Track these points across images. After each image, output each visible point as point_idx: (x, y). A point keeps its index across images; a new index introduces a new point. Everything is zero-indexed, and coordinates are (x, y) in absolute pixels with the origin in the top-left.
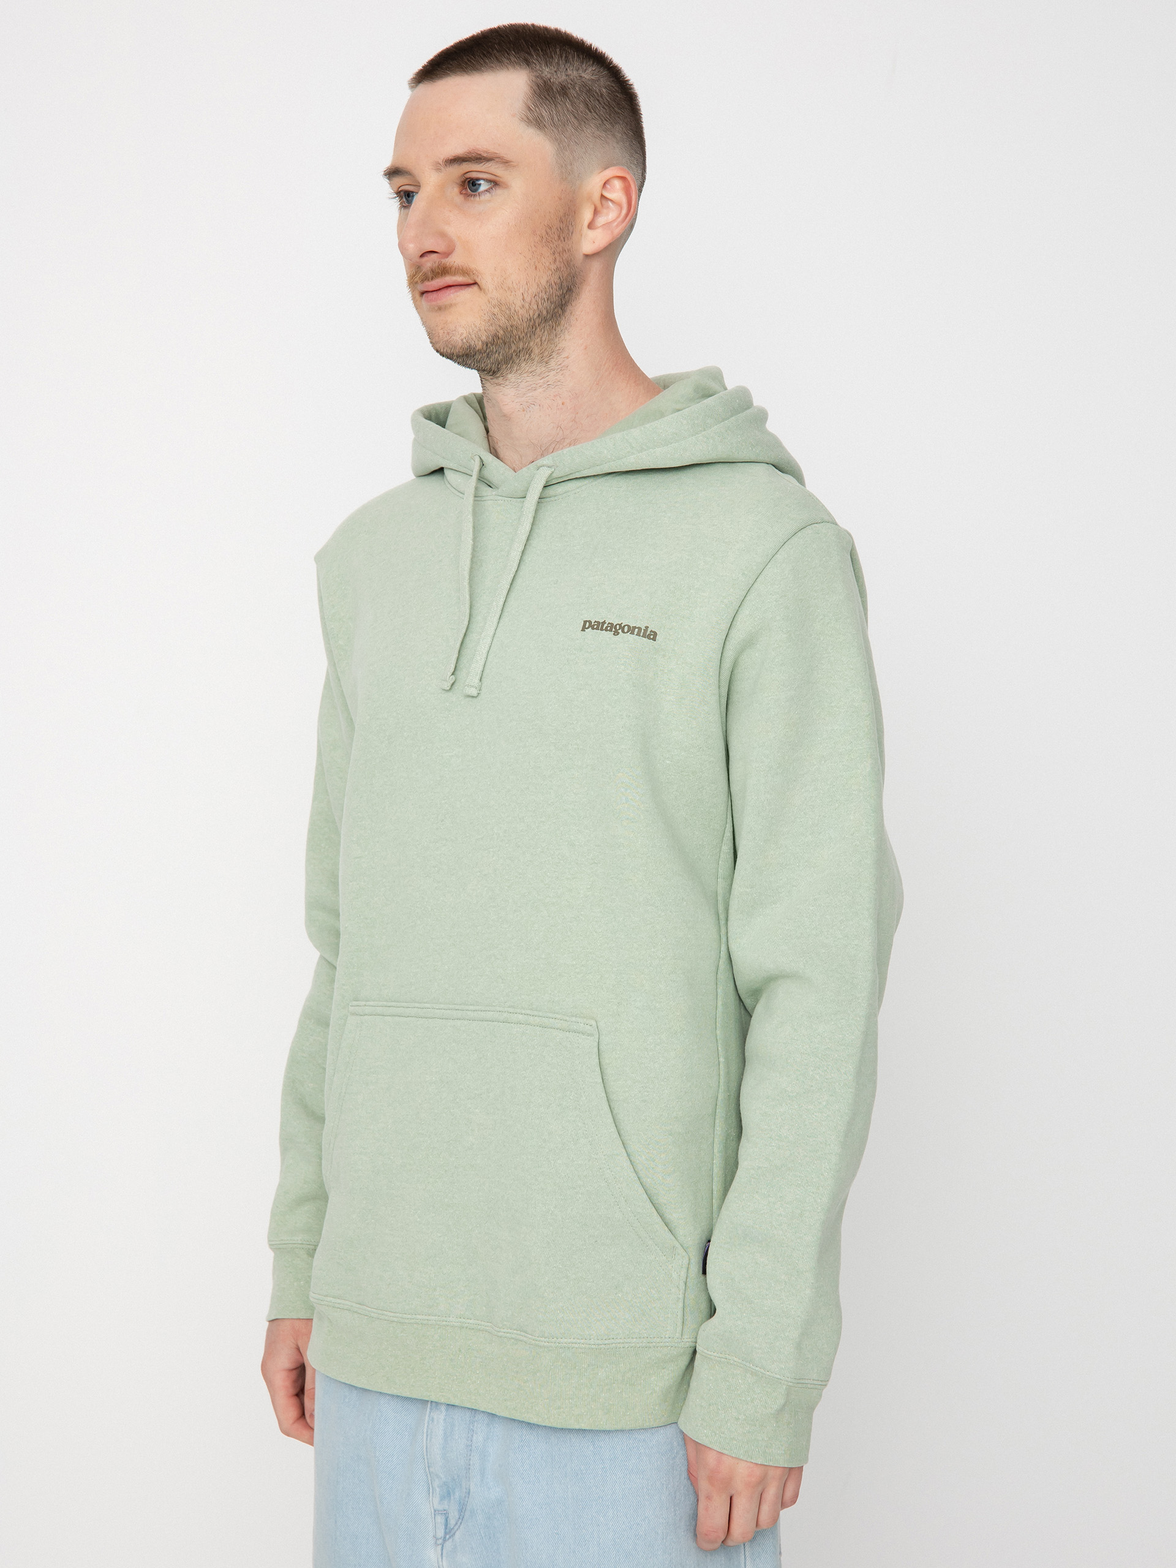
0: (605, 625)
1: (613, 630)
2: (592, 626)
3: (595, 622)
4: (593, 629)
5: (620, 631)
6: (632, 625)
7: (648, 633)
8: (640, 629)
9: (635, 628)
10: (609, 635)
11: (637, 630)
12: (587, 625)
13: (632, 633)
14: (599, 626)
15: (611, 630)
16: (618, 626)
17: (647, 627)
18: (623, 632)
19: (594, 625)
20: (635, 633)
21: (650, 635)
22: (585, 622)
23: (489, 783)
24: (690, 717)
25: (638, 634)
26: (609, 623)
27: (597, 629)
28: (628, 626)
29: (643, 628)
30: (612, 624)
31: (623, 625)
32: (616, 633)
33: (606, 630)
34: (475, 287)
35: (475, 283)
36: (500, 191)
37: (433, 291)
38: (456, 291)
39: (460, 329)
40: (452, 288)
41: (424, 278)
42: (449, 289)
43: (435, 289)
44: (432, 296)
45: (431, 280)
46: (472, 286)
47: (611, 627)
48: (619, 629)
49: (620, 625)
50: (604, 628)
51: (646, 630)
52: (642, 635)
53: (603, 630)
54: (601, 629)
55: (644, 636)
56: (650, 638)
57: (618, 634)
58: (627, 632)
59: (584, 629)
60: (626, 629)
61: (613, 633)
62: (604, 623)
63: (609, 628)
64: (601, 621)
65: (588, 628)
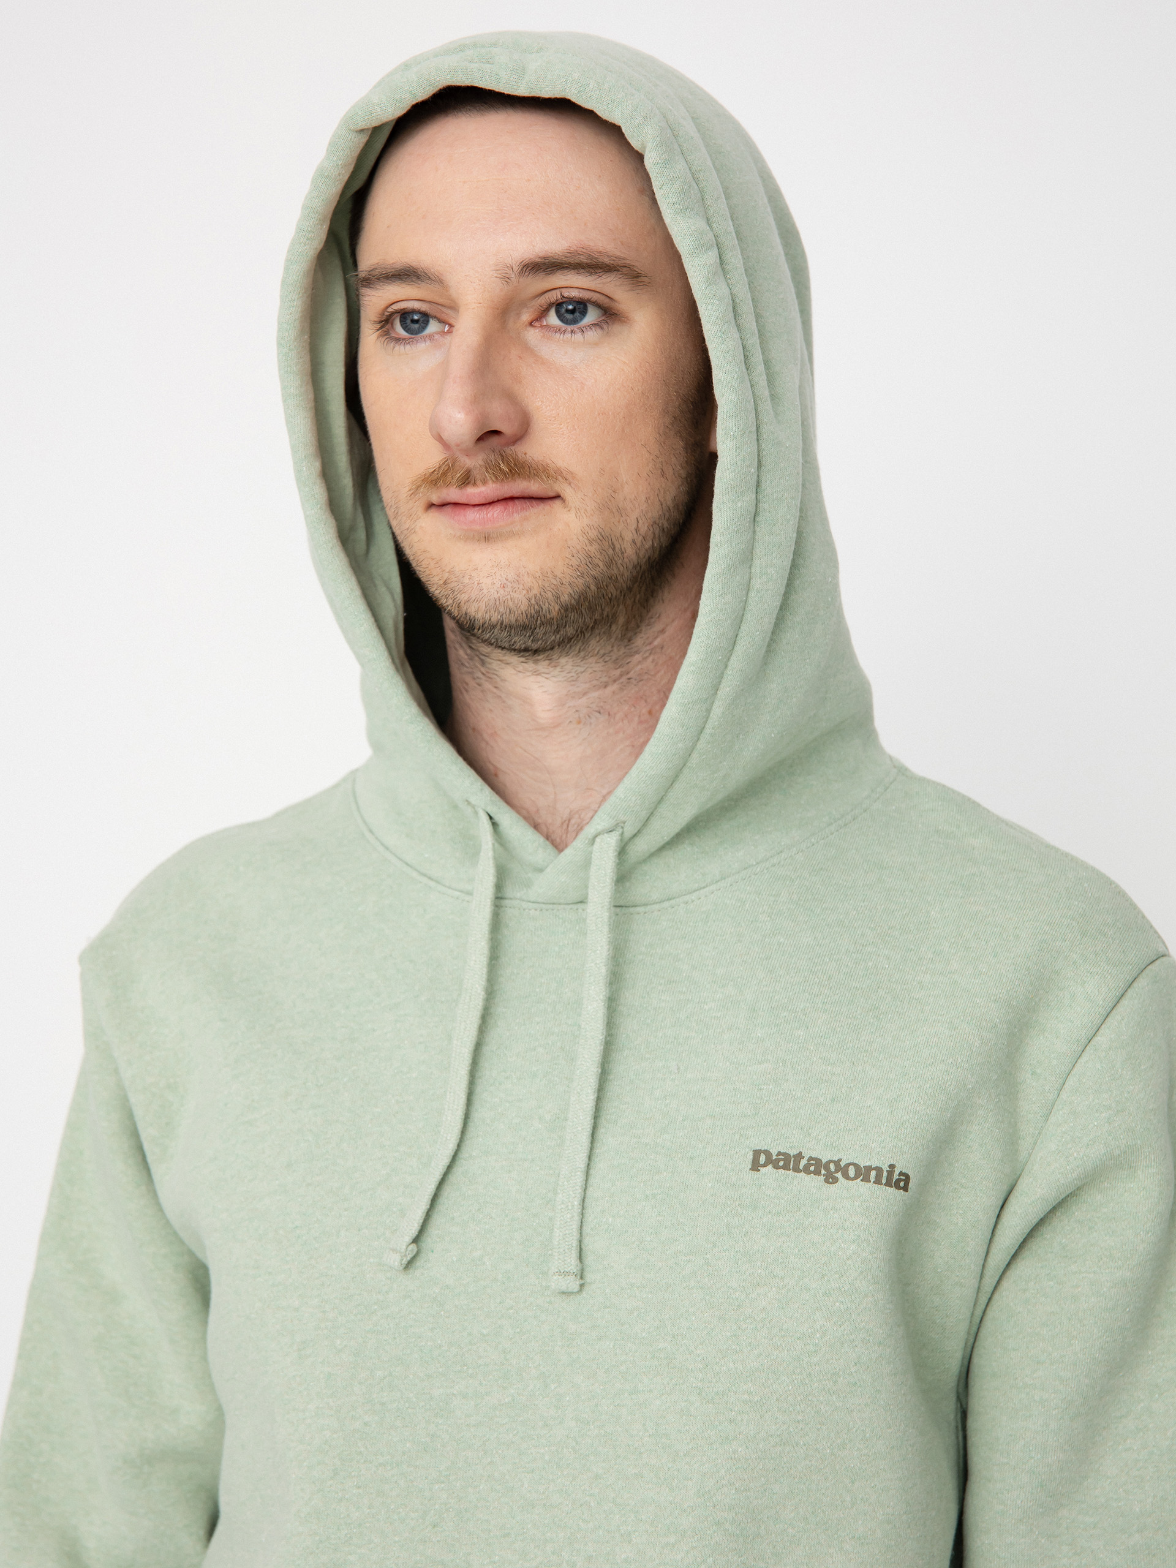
0: (803, 1162)
1: (823, 1172)
2: (770, 1161)
3: (779, 1153)
4: (777, 1167)
5: (839, 1175)
6: (863, 1163)
7: (896, 1177)
8: (879, 1170)
9: (869, 1169)
10: (813, 1183)
11: (873, 1173)
12: (760, 1160)
13: (866, 1179)
14: (788, 1162)
15: (817, 1172)
16: (832, 1167)
17: (892, 1166)
18: (846, 1176)
19: (779, 1160)
20: (871, 1180)
21: (899, 1181)
22: (757, 1153)
23: (547, 1458)
25: (878, 1181)
26: (811, 1159)
27: (786, 1167)
28: (856, 1165)
29: (886, 1168)
30: (818, 1161)
31: (842, 1164)
32: (830, 1179)
33: (806, 1170)
34: (557, 504)
35: (557, 497)
36: (616, 328)
37: (474, 506)
38: (523, 509)
39: (528, 581)
40: (517, 502)
41: (467, 480)
42: (511, 503)
43: (483, 501)
44: (472, 515)
45: (475, 484)
46: (550, 502)
47: (816, 1167)
48: (837, 1171)
49: (837, 1163)
50: (801, 1167)
51: (891, 1173)
52: (884, 1181)
53: (799, 1171)
54: (797, 1170)
55: (888, 1184)
56: (898, 1187)
57: (835, 1180)
58: (855, 1178)
59: (755, 1166)
60: (852, 1172)
61: (822, 1178)
62: (799, 1156)
63: (812, 1168)
64: (793, 1152)
65: (764, 1165)
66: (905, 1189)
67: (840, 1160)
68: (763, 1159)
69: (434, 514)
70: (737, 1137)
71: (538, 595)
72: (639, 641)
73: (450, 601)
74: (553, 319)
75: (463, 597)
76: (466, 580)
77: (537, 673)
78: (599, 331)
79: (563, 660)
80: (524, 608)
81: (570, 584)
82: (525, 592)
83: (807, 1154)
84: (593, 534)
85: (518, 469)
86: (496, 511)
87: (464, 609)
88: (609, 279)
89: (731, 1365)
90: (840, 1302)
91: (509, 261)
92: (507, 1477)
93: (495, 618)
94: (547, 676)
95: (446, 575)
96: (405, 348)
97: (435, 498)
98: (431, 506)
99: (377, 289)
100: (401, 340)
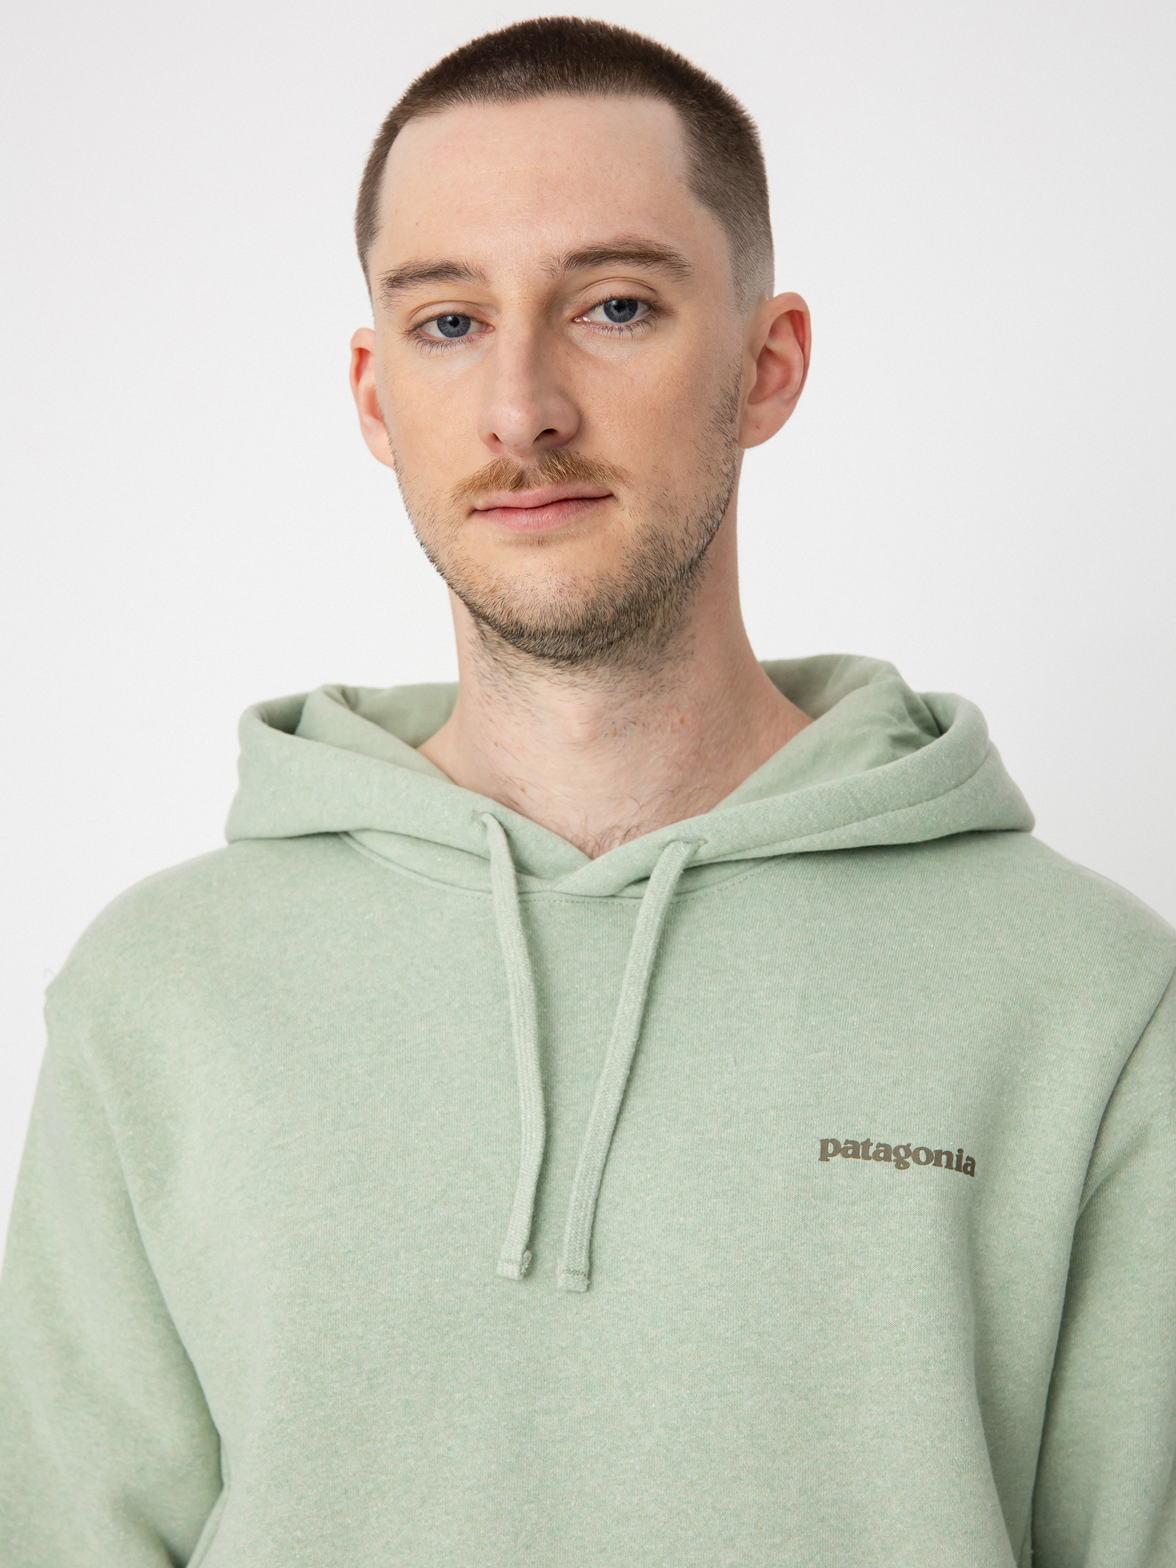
0: (872, 1149)
1: (893, 1158)
2: (839, 1150)
3: (847, 1142)
5: (910, 1160)
6: (934, 1148)
7: (964, 1162)
8: (949, 1154)
9: (939, 1153)
10: (884, 1169)
11: (944, 1157)
12: (829, 1149)
13: (938, 1164)
14: (856, 1150)
15: (887, 1159)
16: (902, 1152)
17: (960, 1151)
18: (918, 1161)
19: (847, 1149)
20: (944, 1164)
21: (966, 1165)
22: (824, 1143)
23: (638, 1468)
24: (1026, 1317)
25: (949, 1166)
26: (879, 1145)
27: (855, 1155)
28: (927, 1151)
29: (955, 1153)
30: (887, 1147)
31: (912, 1148)
32: (901, 1165)
33: (876, 1157)
34: (609, 503)
35: (610, 496)
36: (661, 322)
37: (526, 509)
38: (577, 510)
39: (585, 584)
40: (571, 503)
41: (520, 482)
42: (565, 505)
43: (537, 504)
44: (523, 518)
45: (529, 487)
46: (604, 502)
47: (885, 1153)
48: (907, 1156)
49: (907, 1148)
50: (871, 1154)
51: (959, 1158)
52: (954, 1165)
53: (869, 1158)
54: (866, 1157)
55: (958, 1169)
56: (966, 1172)
57: (907, 1165)
58: (927, 1162)
59: (824, 1156)
60: (923, 1156)
61: (893, 1164)
62: (867, 1143)
63: (882, 1155)
64: (861, 1140)
65: (833, 1155)
66: (972, 1173)
67: (909, 1145)
68: (831, 1148)
69: (477, 521)
70: (803, 1127)
71: (595, 599)
73: (499, 609)
74: (600, 315)
75: (515, 605)
76: (518, 587)
77: (574, 684)
78: (647, 327)
79: (600, 670)
80: (581, 612)
81: (625, 586)
82: (582, 596)
83: (875, 1141)
84: (647, 533)
85: (575, 470)
86: (549, 515)
87: (515, 616)
88: (657, 269)
89: (821, 1360)
90: (924, 1288)
91: (556, 253)
92: (598, 1491)
93: (550, 624)
94: (585, 687)
95: (493, 583)
96: (436, 351)
97: (480, 504)
98: (473, 511)
99: (409, 289)
100: (433, 343)
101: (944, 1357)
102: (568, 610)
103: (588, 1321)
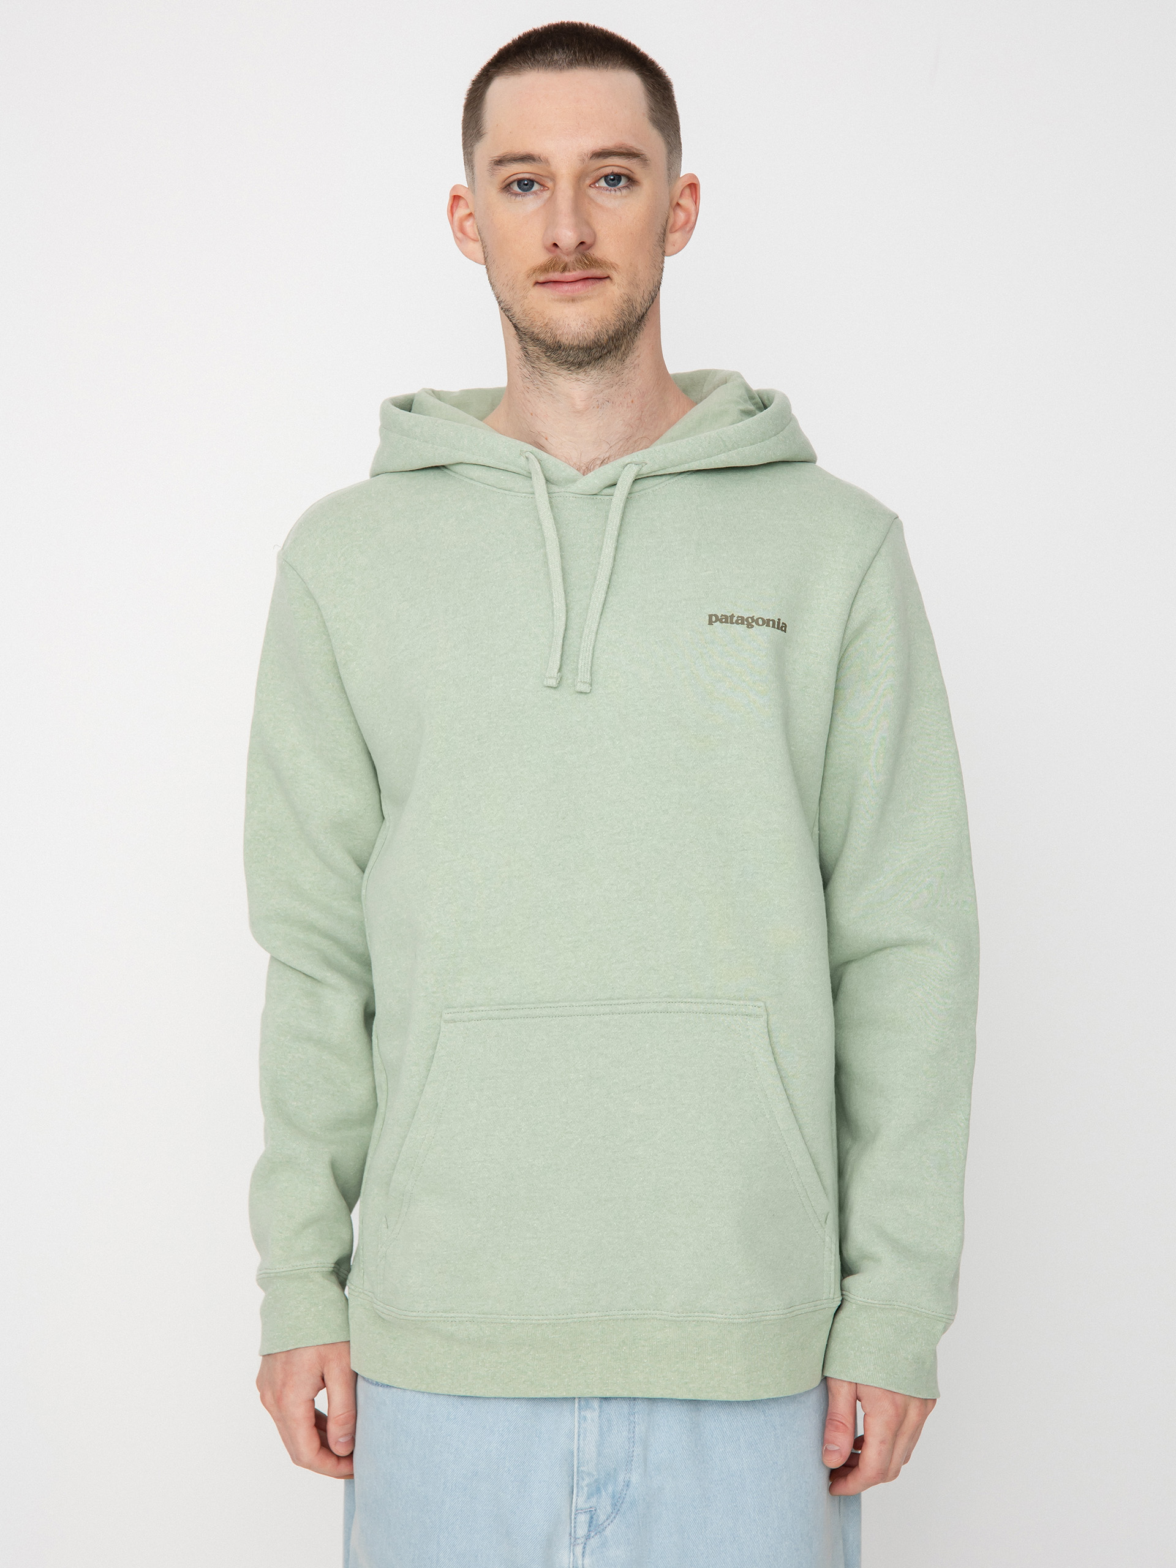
0: (735, 619)
1: (745, 623)
2: (717, 619)
3: (722, 615)
4: (722, 622)
5: (754, 624)
6: (766, 618)
7: (781, 625)
8: (774, 621)
9: (769, 620)
10: (741, 629)
11: (771, 622)
12: (712, 619)
13: (768, 625)
14: (727, 619)
15: (742, 623)
16: (750, 620)
17: (779, 619)
18: (758, 624)
19: (722, 619)
20: (771, 626)
21: (782, 627)
22: (710, 616)
24: (813, 705)
25: (773, 626)
26: (738, 617)
27: (726, 622)
28: (763, 619)
29: (777, 620)
30: (742, 618)
31: (755, 618)
32: (750, 626)
33: (737, 622)
34: (608, 281)
35: (608, 277)
36: (635, 188)
37: (567, 282)
38: (593, 284)
39: (595, 323)
40: (589, 280)
41: (565, 269)
42: (587, 281)
43: (573, 280)
44: (566, 287)
45: (569, 271)
46: (604, 280)
47: (742, 620)
48: (752, 622)
49: (752, 618)
50: (734, 621)
51: (779, 623)
52: (776, 627)
53: (734, 623)
54: (732, 623)
55: (778, 628)
56: (782, 630)
57: (753, 626)
58: (763, 625)
59: (711, 623)
60: (760, 622)
61: (746, 626)
62: (732, 616)
63: (740, 622)
64: (729, 615)
65: (715, 622)
66: (785, 631)
67: (753, 616)
68: (714, 619)
69: (538, 289)
70: (699, 608)
71: (600, 331)
72: (628, 361)
73: (549, 335)
74: (603, 183)
75: (559, 332)
76: (561, 323)
77: (577, 380)
78: (628, 189)
79: (592, 372)
80: (592, 337)
81: (614, 325)
82: (593, 329)
83: (736, 615)
84: (626, 298)
85: (594, 263)
86: (579, 285)
87: (558, 338)
88: (635, 161)
90: (762, 686)
91: (586, 152)
93: (576, 343)
94: (583, 381)
95: (546, 321)
96: (519, 199)
97: (542, 279)
98: (537, 283)
99: (506, 166)
100: (517, 194)
101: (771, 720)
102: (586, 336)
103: (591, 708)
